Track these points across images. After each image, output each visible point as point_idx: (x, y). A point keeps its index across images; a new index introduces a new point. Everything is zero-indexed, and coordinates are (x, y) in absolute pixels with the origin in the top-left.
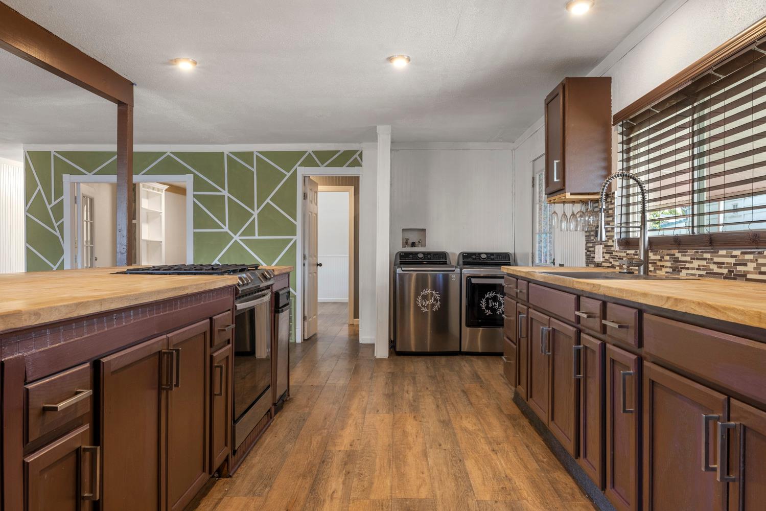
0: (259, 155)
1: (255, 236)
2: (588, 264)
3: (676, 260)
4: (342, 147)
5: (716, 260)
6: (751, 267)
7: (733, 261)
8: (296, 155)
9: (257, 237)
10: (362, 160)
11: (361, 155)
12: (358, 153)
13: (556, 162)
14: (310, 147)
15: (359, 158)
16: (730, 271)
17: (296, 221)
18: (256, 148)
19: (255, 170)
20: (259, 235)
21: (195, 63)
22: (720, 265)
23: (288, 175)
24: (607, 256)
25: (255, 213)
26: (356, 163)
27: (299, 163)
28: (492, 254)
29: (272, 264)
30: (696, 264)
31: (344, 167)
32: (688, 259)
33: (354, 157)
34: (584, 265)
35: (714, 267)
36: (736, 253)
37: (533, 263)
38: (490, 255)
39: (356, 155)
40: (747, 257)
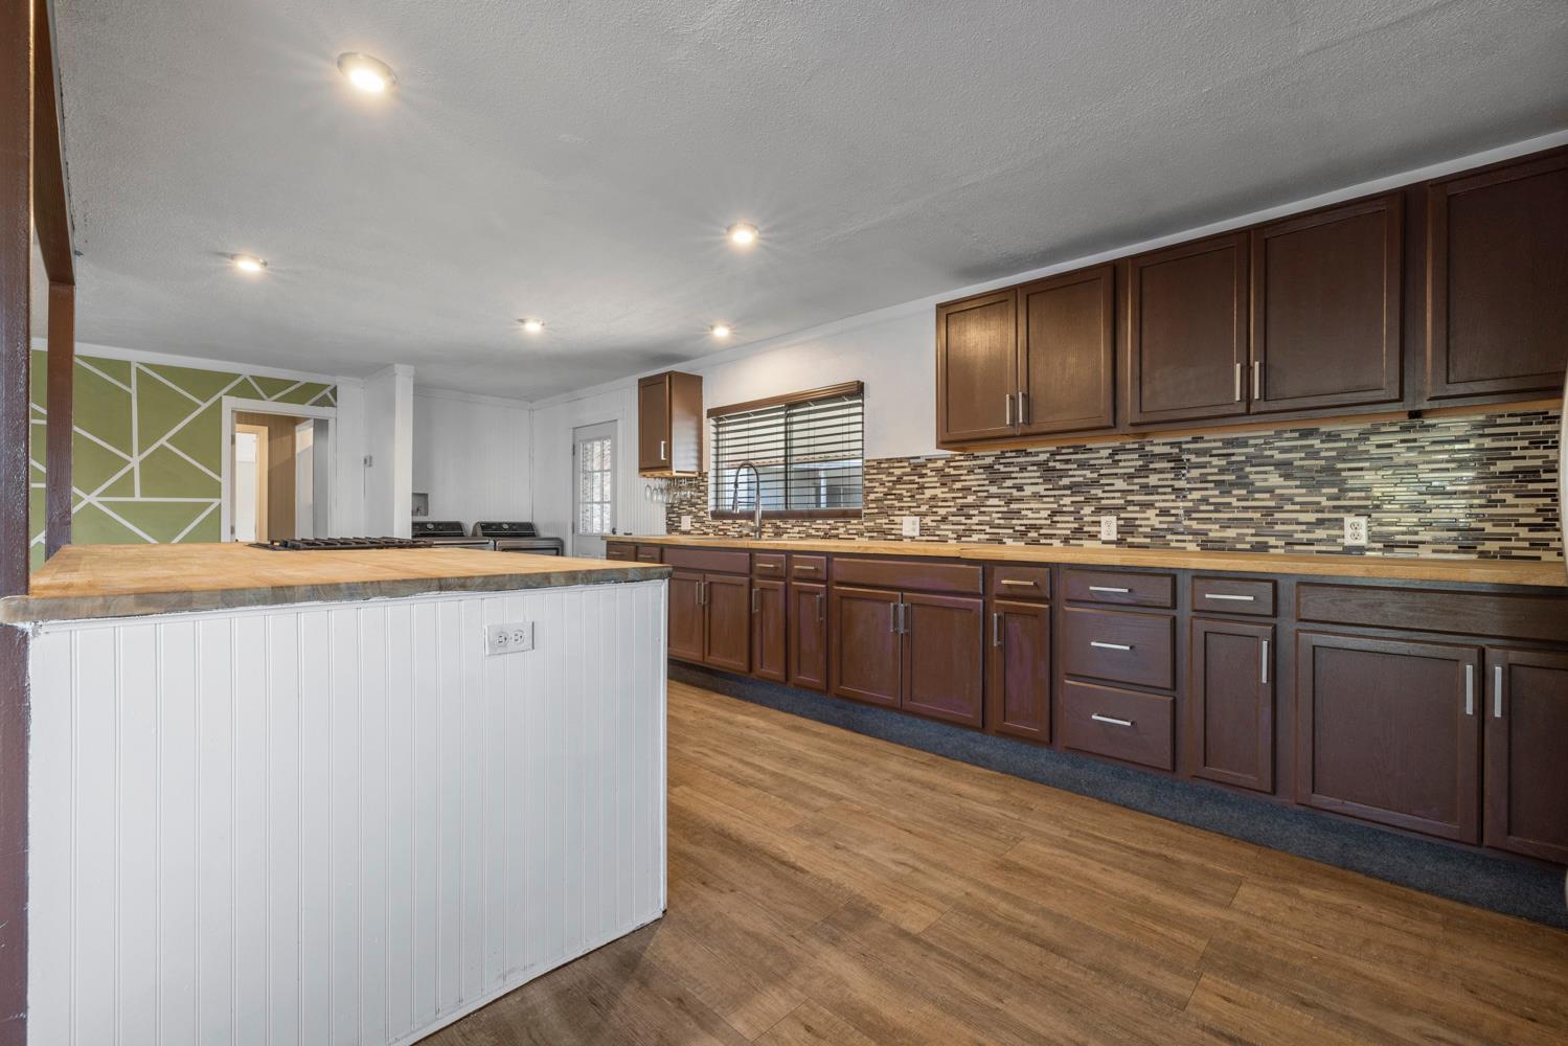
0: (142, 368)
1: (133, 496)
2: (669, 531)
3: (778, 527)
4: (304, 378)
5: (814, 526)
6: (841, 530)
7: (828, 527)
8: (223, 379)
9: (138, 498)
10: (336, 399)
11: (334, 392)
12: (329, 389)
13: (663, 442)
14: (246, 370)
15: (330, 396)
16: (826, 534)
17: (220, 476)
18: (136, 356)
19: (133, 391)
20: (142, 496)
21: (265, 264)
22: (817, 530)
23: (204, 406)
24: (697, 525)
25: (135, 461)
26: (324, 402)
27: (226, 390)
28: (514, 524)
29: (174, 538)
30: (797, 529)
31: (307, 405)
32: (790, 526)
33: (324, 393)
34: (665, 532)
35: (813, 532)
36: (829, 522)
37: (573, 531)
38: (512, 525)
39: (327, 391)
40: (839, 524)
